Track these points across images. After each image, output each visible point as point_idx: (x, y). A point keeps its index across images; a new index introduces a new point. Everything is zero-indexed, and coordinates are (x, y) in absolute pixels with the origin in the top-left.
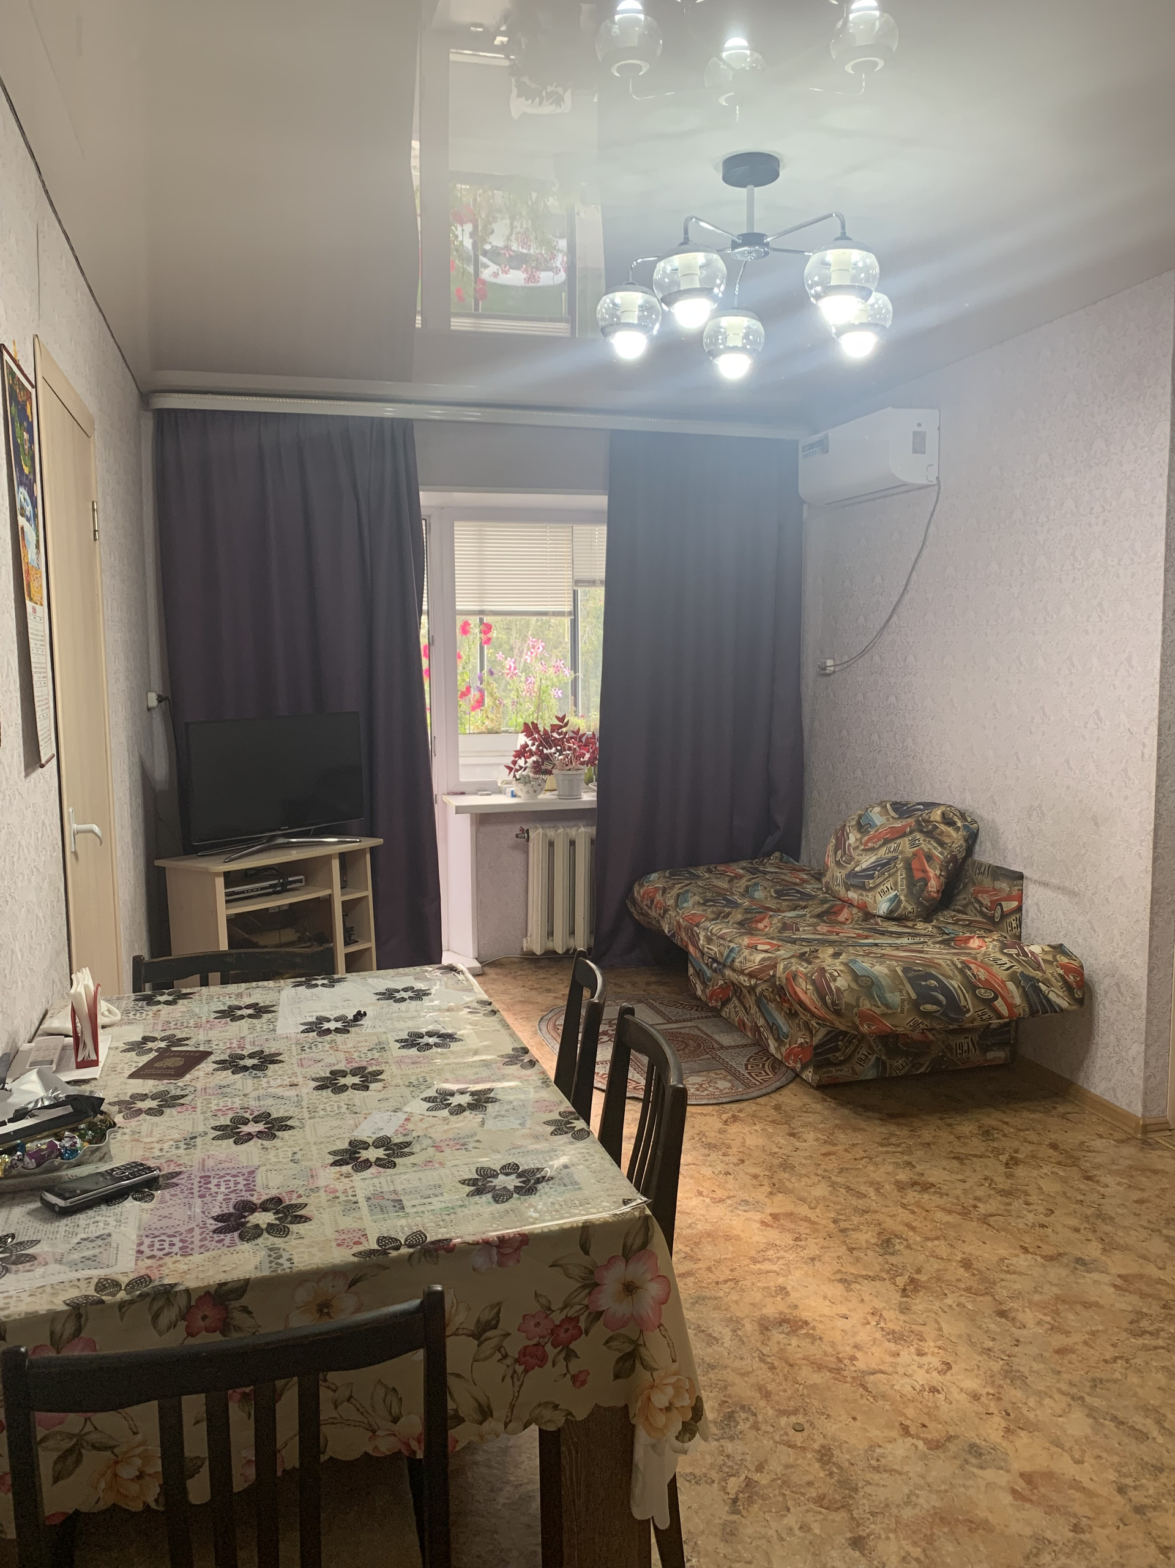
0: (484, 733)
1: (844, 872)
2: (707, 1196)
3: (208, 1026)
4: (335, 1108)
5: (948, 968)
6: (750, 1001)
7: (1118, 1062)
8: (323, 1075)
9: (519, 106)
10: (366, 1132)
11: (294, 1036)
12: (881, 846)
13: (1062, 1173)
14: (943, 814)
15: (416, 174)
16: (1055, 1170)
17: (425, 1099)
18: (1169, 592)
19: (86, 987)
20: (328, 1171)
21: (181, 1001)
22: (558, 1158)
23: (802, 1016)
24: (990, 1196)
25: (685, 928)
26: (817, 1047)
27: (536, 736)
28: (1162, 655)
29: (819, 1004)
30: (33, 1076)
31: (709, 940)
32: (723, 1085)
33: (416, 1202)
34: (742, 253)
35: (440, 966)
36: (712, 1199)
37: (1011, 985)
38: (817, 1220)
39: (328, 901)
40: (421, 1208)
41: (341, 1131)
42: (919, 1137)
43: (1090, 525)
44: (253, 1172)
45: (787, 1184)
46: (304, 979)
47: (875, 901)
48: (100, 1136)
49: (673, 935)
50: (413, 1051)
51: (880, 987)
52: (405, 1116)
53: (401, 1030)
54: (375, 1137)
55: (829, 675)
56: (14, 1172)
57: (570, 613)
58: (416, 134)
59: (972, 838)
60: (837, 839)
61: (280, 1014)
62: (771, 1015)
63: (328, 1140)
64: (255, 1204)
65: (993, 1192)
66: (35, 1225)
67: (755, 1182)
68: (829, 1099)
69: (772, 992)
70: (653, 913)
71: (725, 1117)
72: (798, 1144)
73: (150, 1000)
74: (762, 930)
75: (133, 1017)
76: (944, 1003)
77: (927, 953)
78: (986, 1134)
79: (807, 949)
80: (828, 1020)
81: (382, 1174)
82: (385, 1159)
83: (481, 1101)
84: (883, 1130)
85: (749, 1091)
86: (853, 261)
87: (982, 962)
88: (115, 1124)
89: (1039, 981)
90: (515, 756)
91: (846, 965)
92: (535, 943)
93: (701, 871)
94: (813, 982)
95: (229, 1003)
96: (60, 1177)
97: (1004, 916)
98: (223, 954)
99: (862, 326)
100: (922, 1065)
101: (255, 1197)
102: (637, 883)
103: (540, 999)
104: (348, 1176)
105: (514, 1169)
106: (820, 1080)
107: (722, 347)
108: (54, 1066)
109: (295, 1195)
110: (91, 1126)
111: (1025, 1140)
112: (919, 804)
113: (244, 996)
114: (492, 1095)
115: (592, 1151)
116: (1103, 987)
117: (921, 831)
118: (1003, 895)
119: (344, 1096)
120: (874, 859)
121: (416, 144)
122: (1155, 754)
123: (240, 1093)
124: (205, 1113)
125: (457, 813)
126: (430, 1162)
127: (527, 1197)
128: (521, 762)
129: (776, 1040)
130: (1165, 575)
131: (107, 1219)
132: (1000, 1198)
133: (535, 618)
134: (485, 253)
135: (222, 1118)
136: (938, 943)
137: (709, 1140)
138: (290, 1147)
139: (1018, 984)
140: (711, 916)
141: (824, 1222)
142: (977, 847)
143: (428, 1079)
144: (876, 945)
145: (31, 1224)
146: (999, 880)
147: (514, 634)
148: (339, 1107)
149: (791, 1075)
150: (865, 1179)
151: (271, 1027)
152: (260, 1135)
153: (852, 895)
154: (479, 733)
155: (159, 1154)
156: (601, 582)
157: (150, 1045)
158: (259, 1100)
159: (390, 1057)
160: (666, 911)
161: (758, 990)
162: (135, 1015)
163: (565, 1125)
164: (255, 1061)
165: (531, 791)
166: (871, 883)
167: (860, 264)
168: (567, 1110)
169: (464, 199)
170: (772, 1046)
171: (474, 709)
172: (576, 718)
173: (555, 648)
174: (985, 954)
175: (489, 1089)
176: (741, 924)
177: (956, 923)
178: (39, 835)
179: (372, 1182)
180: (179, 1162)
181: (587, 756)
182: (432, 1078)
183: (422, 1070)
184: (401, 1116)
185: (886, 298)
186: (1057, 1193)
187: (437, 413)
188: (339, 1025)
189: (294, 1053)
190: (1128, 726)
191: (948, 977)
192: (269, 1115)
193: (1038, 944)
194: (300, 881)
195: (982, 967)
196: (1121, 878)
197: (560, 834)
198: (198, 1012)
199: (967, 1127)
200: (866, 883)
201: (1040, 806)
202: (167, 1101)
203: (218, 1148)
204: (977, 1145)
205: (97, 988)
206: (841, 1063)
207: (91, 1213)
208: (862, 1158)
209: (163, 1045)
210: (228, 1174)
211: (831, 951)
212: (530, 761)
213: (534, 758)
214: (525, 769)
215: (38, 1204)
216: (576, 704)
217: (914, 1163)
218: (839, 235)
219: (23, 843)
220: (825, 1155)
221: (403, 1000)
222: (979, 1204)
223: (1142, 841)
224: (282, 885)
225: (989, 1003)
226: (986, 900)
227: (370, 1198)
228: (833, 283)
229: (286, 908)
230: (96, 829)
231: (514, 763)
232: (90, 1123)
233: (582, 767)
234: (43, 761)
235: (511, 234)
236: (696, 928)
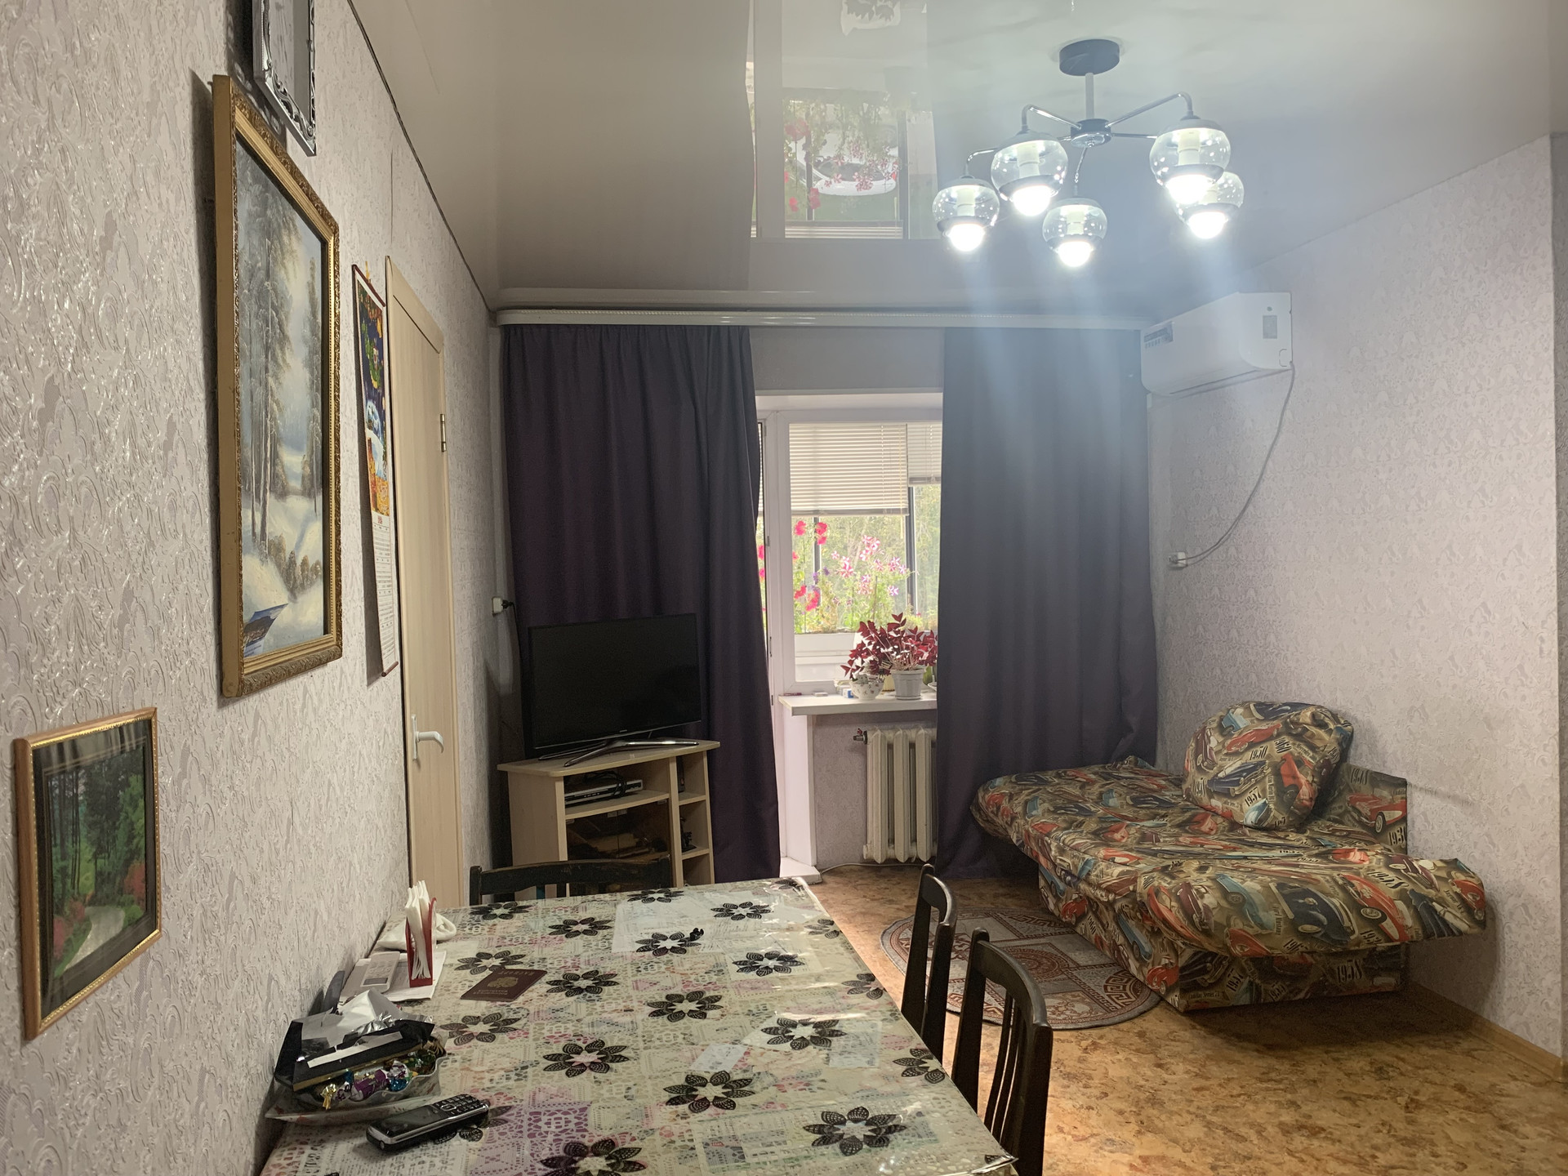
0: (820, 632)
1: (1206, 778)
2: (1069, 1133)
3: (543, 942)
4: (671, 1037)
5: (1327, 885)
6: (1108, 917)
7: (1530, 993)
8: (659, 1000)
9: (850, 22)
10: (703, 1066)
11: (629, 955)
12: (1247, 750)
13: (1472, 1121)
14: (1313, 715)
15: (750, 93)
16: (1464, 1116)
17: (765, 1031)
18: (1563, 473)
19: (421, 902)
20: (664, 1110)
21: (517, 915)
22: (911, 1103)
23: (1165, 934)
24: (1389, 1144)
25: (1034, 838)
26: (1183, 969)
27: (873, 635)
28: (1558, 541)
29: (1185, 923)
30: (364, 998)
31: (1062, 851)
32: (1081, 1008)
33: (755, 1151)
34: (1082, 140)
35: (778, 880)
36: (1073, 1136)
37: (1400, 905)
38: (1192, 1165)
39: (666, 805)
40: (763, 1158)
41: (677, 1064)
42: (1303, 1072)
43: (1466, 405)
44: (583, 1110)
45: (1157, 1122)
46: (640, 892)
47: (1241, 809)
48: (429, 1066)
49: (1022, 845)
50: (752, 975)
51: (1252, 904)
52: (745, 1049)
53: (740, 951)
54: (713, 1072)
55: (1181, 568)
56: (341, 1103)
57: (905, 510)
58: (750, 56)
59: (1346, 740)
60: (1197, 742)
61: (616, 931)
62: (1131, 932)
63: (664, 1074)
64: (586, 1147)
65: (1392, 1140)
66: (359, 1163)
67: (1121, 1119)
68: (1198, 1027)
69: (1133, 909)
70: (999, 821)
71: (1084, 1044)
72: (1166, 1076)
73: (486, 913)
74: (1119, 841)
75: (468, 931)
76: (1326, 923)
77: (1303, 867)
78: (1380, 1071)
79: (1170, 862)
80: (1195, 940)
81: (721, 1116)
82: (723, 1098)
83: (825, 1034)
84: (1260, 1063)
85: (1109, 1015)
86: (1202, 140)
87: (1365, 877)
88: (445, 1052)
89: (1432, 901)
90: (851, 656)
91: (1214, 880)
92: (875, 850)
93: (1049, 776)
94: (1178, 899)
95: (565, 918)
96: (388, 1110)
97: (1387, 826)
98: (563, 865)
99: (1211, 207)
100: (1300, 991)
101: (587, 1138)
102: (981, 789)
103: (882, 910)
104: (684, 1117)
105: (863, 1115)
106: (1188, 1006)
107: (1062, 236)
108: (388, 984)
109: (628, 1138)
110: (421, 1054)
111: (1426, 1080)
112: (1285, 704)
113: (580, 909)
114: (836, 1028)
115: (948, 1097)
116: (1507, 908)
117: (1290, 734)
118: (1385, 804)
119: (681, 1023)
120: (1238, 764)
121: (750, 65)
122: (1555, 650)
123: (574, 1018)
124: (538, 1039)
125: (793, 715)
126: (772, 1103)
127: (878, 1149)
128: (858, 662)
129: (1137, 960)
130: (1557, 456)
131: (433, 1159)
132: (1401, 1147)
133: (868, 517)
134: (817, 164)
135: (555, 1046)
136: (1316, 856)
137: (1068, 1070)
138: (624, 1081)
139: (1408, 902)
140: (1064, 825)
141: (1200, 1168)
142: (1352, 752)
143: (768, 1007)
144: (1245, 858)
145: (355, 1162)
146: (1378, 787)
147: (848, 532)
148: (675, 1037)
149: (1155, 998)
150: (1244, 1120)
151: (607, 944)
152: (593, 1066)
153: (1216, 803)
154: (815, 633)
155: (490, 1085)
156: (937, 479)
157: (485, 962)
158: (593, 1026)
159: (729, 981)
160: (1013, 819)
161: (1117, 906)
162: (470, 929)
163: (918, 1064)
164: (589, 983)
165: (869, 692)
166: (1236, 790)
167: (1209, 143)
168: (919, 1047)
169: (797, 113)
170: (1133, 967)
171: (809, 608)
172: (913, 616)
173: (889, 546)
174: (1369, 869)
175: (834, 1021)
176: (1096, 834)
177: (1333, 834)
178: (381, 744)
179: (710, 1125)
180: (509, 1096)
181: (926, 655)
182: (773, 1006)
183: (761, 996)
184: (741, 1049)
185: (1236, 177)
186: (1468, 1144)
187: (771, 319)
188: (675, 943)
189: (630, 974)
190: (1522, 619)
191: (1328, 894)
192: (603, 1043)
193: (1428, 858)
194: (638, 785)
195: (1365, 884)
196: (1522, 786)
197: (899, 736)
198: (533, 927)
199: (1357, 1063)
200: (1231, 791)
201: (1423, 707)
202: (501, 1025)
203: (549, 1081)
204: (1371, 1084)
205: (432, 903)
206: (1211, 986)
207: (417, 1151)
208: (1239, 1095)
209: (497, 962)
210: (559, 1111)
211: (1196, 864)
212: (867, 660)
213: (871, 658)
214: (862, 669)
215: (364, 1140)
216: (912, 602)
217: (1299, 1103)
218: (1185, 115)
219: (364, 752)
220: (1198, 1090)
221: (741, 917)
222: (1378, 1154)
223: (1545, 746)
224: (620, 789)
225: (1376, 924)
226: (1365, 808)
227: (707, 1144)
228: (1181, 163)
229: (625, 812)
230: (438, 736)
231: (851, 662)
232: (419, 1051)
233: (920, 666)
234: (385, 670)
235: (843, 143)
236: (1047, 838)
